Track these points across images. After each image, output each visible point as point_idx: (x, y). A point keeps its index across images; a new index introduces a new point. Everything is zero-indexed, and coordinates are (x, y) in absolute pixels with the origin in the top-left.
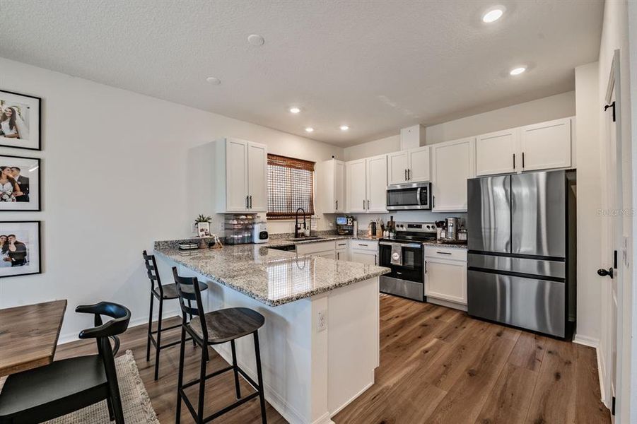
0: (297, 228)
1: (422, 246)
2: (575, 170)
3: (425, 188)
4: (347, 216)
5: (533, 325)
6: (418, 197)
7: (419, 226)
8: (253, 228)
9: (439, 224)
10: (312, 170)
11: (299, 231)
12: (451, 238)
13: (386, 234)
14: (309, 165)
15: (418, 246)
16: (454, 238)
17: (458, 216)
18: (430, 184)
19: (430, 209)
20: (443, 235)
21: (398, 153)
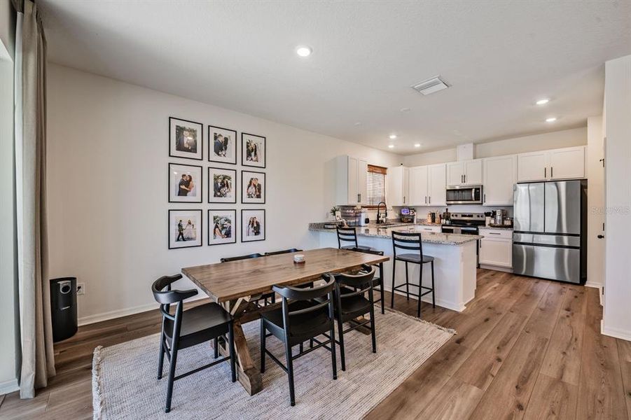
0: (378, 217)
1: (478, 229)
2: (587, 180)
3: (479, 189)
4: (410, 208)
5: (553, 276)
6: (473, 195)
7: (471, 216)
8: (360, 216)
9: (487, 214)
10: (385, 174)
11: (380, 219)
12: (498, 223)
13: (443, 221)
14: (383, 170)
15: (475, 229)
16: (501, 224)
17: (503, 208)
18: (482, 186)
19: (482, 204)
20: (493, 222)
21: (455, 163)
